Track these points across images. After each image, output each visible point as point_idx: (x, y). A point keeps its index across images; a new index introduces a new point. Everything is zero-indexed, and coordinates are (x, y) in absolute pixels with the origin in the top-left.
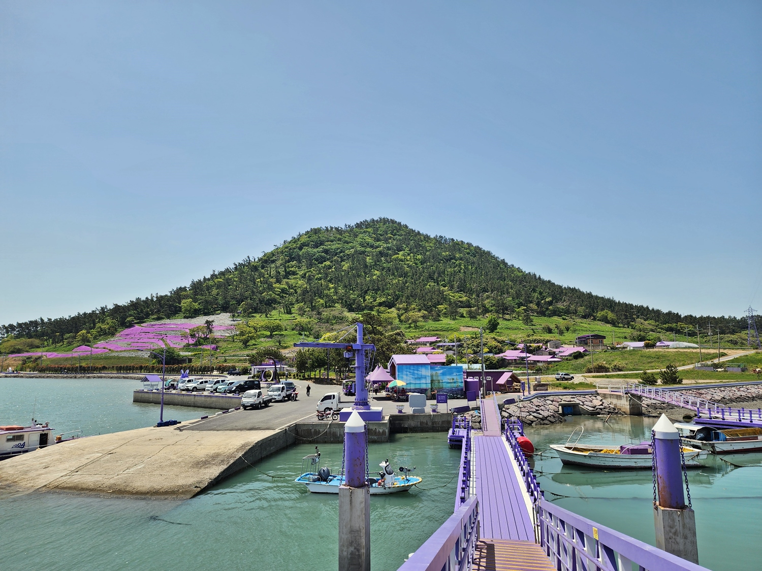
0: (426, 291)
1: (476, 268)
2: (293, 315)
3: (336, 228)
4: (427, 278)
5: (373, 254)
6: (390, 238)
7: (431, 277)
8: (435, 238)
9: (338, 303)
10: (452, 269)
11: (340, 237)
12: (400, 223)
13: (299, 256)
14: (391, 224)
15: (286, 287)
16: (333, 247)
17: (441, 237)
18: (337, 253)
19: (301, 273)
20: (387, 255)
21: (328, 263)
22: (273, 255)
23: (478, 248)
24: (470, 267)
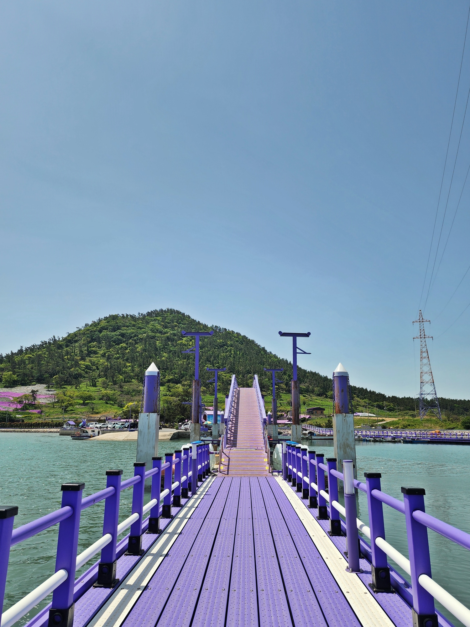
0: (204, 371)
1: (243, 354)
2: (98, 388)
3: (131, 316)
4: (205, 361)
5: (162, 339)
6: (176, 326)
7: (208, 360)
8: (212, 327)
9: (134, 379)
10: (225, 354)
11: (135, 323)
12: (184, 314)
13: (99, 338)
14: (176, 314)
15: (89, 364)
16: (129, 332)
17: (216, 327)
18: (132, 336)
19: (102, 352)
20: (173, 340)
21: (124, 345)
22: (76, 336)
23: (244, 337)
24: (238, 353)
